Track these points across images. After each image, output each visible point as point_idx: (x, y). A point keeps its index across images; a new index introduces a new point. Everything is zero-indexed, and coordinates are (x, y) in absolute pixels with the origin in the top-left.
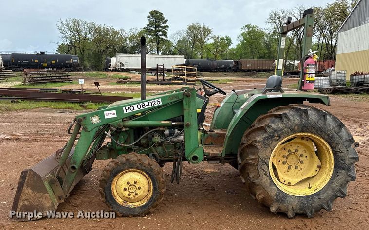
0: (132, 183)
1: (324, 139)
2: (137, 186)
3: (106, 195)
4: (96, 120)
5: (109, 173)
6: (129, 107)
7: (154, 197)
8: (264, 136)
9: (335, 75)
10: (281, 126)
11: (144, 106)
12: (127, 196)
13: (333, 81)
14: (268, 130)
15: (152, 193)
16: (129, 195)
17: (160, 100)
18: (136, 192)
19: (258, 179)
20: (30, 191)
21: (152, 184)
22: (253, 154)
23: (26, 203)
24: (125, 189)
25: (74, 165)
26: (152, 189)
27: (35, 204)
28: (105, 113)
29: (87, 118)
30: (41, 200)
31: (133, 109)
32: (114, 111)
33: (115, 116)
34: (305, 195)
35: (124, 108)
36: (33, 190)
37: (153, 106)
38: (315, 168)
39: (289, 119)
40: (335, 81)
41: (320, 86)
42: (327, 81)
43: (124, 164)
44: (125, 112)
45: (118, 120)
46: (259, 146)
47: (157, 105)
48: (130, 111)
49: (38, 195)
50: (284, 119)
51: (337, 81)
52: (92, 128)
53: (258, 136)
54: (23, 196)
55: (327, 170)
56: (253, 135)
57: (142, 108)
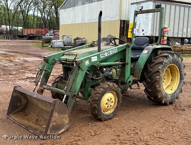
0: (110, 99)
1: (177, 66)
2: (111, 101)
3: (98, 108)
4: (87, 63)
5: (101, 95)
6: (103, 54)
7: (118, 106)
8: (162, 66)
9: (66, 39)
10: (167, 61)
11: (110, 53)
12: (107, 108)
13: (65, 43)
14: (164, 63)
15: (117, 104)
16: (108, 107)
17: (117, 50)
18: (111, 104)
19: (159, 88)
20: (57, 114)
21: (117, 99)
22: (158, 76)
23: (54, 124)
24: (106, 104)
25: (75, 94)
26: (117, 101)
27: (59, 124)
28: (92, 58)
29: (83, 62)
30: (63, 119)
31: (105, 55)
32: (96, 57)
33: (97, 60)
34: (172, 93)
35: (101, 55)
36: (58, 113)
37: (113, 53)
38: (170, 81)
39: (169, 58)
40: (66, 43)
41: (58, 46)
42: (62, 42)
43: (108, 88)
44: (101, 57)
45: (98, 62)
46: (160, 71)
47: (115, 52)
48: (104, 56)
49: (61, 116)
50: (168, 58)
51: (68, 42)
52: (85, 68)
53: (159, 66)
54: (53, 119)
55: (176, 81)
56: (156, 66)
57: (109, 55)
